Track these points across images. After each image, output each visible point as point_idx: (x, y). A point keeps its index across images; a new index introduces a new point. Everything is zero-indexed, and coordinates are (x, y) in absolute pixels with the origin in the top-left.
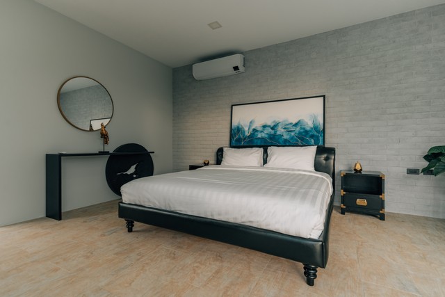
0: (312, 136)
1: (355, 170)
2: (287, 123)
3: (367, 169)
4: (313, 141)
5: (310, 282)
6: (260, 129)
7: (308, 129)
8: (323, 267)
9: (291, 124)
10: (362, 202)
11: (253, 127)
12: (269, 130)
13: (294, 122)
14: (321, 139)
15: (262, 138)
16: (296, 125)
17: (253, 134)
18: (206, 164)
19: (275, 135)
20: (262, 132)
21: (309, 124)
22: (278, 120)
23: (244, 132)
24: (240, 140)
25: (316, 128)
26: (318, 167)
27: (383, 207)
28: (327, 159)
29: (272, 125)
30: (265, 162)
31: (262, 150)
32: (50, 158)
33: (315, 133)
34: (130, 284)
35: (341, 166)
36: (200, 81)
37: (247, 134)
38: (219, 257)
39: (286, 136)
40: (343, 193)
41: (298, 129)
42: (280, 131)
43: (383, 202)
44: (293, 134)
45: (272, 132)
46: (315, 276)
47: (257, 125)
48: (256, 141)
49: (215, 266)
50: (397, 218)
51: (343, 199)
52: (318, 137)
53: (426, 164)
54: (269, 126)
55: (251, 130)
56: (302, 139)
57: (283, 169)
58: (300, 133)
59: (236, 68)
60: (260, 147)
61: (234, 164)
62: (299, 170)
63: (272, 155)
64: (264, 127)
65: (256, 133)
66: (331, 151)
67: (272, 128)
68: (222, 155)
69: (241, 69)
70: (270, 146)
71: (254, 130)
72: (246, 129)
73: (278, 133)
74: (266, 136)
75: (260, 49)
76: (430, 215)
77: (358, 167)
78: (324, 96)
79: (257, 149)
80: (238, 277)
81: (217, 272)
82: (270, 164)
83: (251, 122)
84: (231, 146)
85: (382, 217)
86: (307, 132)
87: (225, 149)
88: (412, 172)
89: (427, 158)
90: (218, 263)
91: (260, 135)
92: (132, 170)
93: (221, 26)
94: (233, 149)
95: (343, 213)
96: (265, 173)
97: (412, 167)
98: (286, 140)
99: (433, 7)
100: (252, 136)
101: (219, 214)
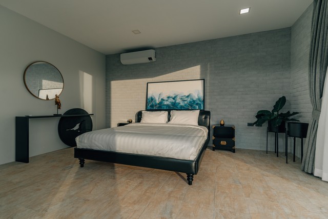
0: (197, 104)
1: (221, 124)
2: (183, 95)
3: (228, 123)
4: (197, 107)
5: (190, 183)
6: (166, 99)
7: (195, 99)
8: (196, 174)
9: (185, 96)
10: (223, 143)
11: (162, 98)
12: (171, 100)
13: (187, 95)
14: (202, 105)
15: (167, 105)
16: (188, 96)
17: (162, 102)
18: (130, 122)
19: (175, 103)
20: (167, 101)
21: (195, 97)
22: (177, 93)
23: (156, 101)
24: (153, 106)
25: (199, 99)
26: (200, 123)
27: (234, 145)
28: (206, 118)
29: (173, 96)
30: (169, 120)
31: (167, 112)
32: (18, 120)
33: (199, 102)
34: (90, 192)
35: (213, 122)
36: (126, 65)
37: (157, 102)
38: (141, 176)
39: (182, 104)
40: (213, 138)
41: (189, 100)
42: (178, 100)
43: (234, 142)
44: (186, 102)
45: (174, 101)
46: (192, 180)
47: (164, 96)
48: (163, 107)
49: (139, 181)
50: (242, 151)
51: (214, 142)
52: (200, 104)
53: (256, 120)
54: (172, 97)
55: (160, 99)
56: (191, 106)
57: (179, 125)
58: (190, 102)
59: (150, 59)
60: (166, 110)
61: (149, 122)
62: (188, 125)
63: (173, 116)
64: (168, 97)
65: (163, 102)
66: (208, 113)
67: (174, 99)
68: (141, 116)
69: (154, 60)
70: (172, 110)
71: (162, 99)
72: (157, 99)
73: (177, 102)
74: (170, 103)
75: (165, 47)
76: (258, 149)
77: (222, 123)
78: (204, 80)
79: (164, 112)
80: (152, 185)
81: (141, 183)
82: (172, 122)
83: (160, 95)
84: (147, 110)
85: (234, 151)
86: (194, 101)
87: (143, 112)
88: (250, 125)
89: (257, 117)
90: (141, 179)
91: (166, 103)
92: (77, 127)
93: (140, 33)
94: (149, 112)
95: (214, 150)
96: (169, 127)
97: (250, 122)
98: (182, 106)
99: (260, 32)
100: (160, 103)
101: (142, 151)
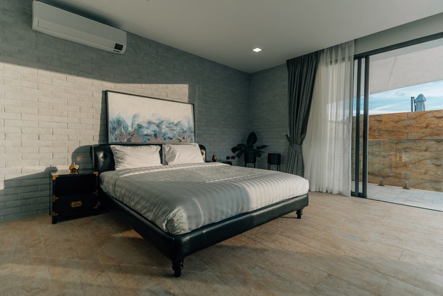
1: (214, 160)
2: (170, 122)
6: (145, 125)
7: (185, 129)
9: (173, 123)
11: (137, 122)
12: (154, 128)
13: (175, 123)
15: (148, 135)
16: (177, 125)
17: (138, 130)
19: (160, 132)
20: (147, 128)
21: (186, 126)
22: (163, 119)
23: (127, 126)
25: (189, 129)
29: (157, 122)
37: (131, 129)
39: (170, 134)
41: (178, 129)
42: (164, 129)
44: (175, 132)
45: (157, 129)
47: (142, 121)
54: (155, 124)
55: (135, 126)
58: (180, 132)
59: (119, 47)
64: (149, 123)
65: (141, 130)
67: (157, 126)
71: (138, 125)
72: (129, 123)
73: (163, 131)
74: (152, 133)
78: (193, 104)
83: (134, 116)
86: (184, 131)
91: (145, 132)
100: (136, 132)
